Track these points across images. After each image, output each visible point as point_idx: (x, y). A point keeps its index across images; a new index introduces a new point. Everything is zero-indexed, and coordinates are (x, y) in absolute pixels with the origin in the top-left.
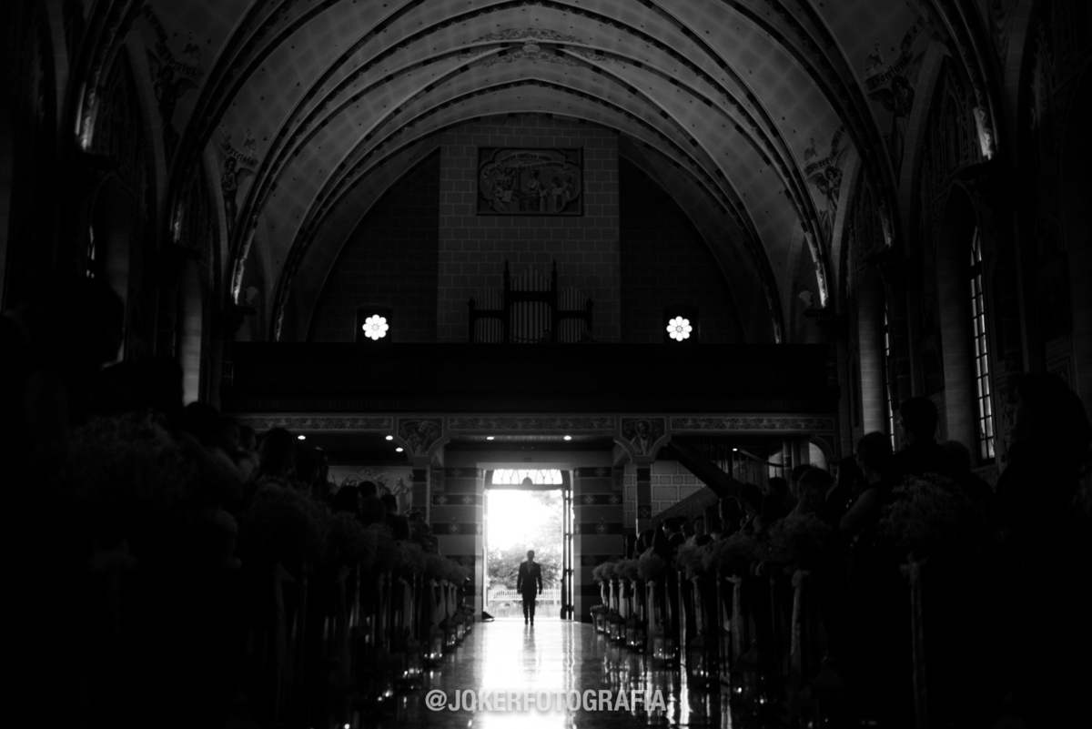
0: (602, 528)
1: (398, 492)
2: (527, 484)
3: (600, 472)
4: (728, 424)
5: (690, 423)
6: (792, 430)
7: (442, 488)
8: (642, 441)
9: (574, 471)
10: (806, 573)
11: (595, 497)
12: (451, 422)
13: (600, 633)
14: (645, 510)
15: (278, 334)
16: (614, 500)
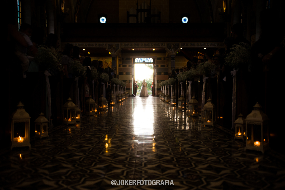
0: (163, 73)
1: (110, 64)
2: (144, 62)
3: (162, 59)
4: (196, 45)
5: (186, 45)
6: (213, 47)
7: (121, 63)
8: (173, 50)
9: (156, 59)
10: (207, 78)
11: (161, 65)
12: (122, 45)
13: (160, 99)
14: (173, 68)
15: (76, 22)
16: (166, 66)
